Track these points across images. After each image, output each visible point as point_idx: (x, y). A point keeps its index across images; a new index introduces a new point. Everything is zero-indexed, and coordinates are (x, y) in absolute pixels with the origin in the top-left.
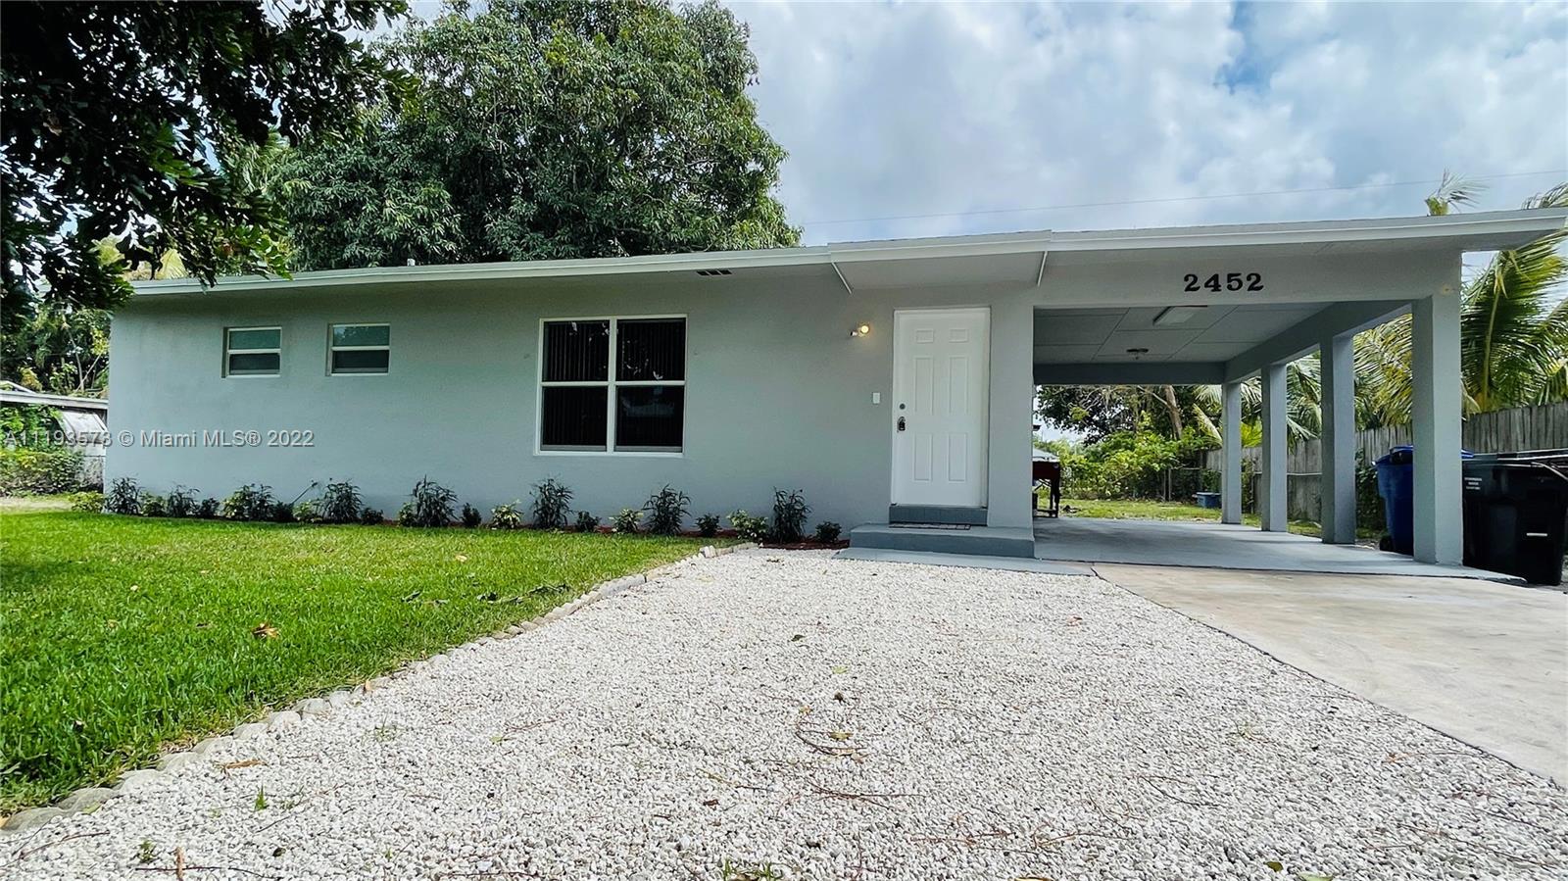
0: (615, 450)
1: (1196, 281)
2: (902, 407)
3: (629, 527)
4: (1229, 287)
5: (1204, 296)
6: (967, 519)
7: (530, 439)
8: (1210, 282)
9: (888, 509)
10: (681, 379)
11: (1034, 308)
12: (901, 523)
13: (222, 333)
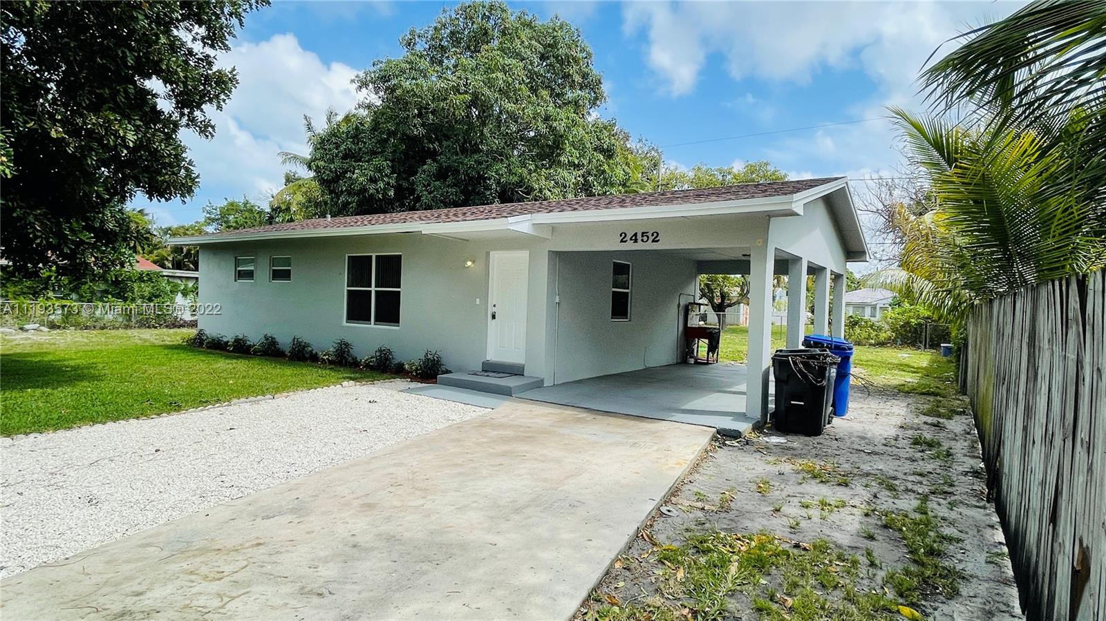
0: (375, 324)
1: (625, 236)
2: (494, 306)
3: (367, 365)
4: (642, 240)
5: (630, 246)
6: (515, 371)
7: (341, 317)
8: (632, 237)
9: (481, 365)
10: (399, 287)
11: (549, 251)
12: (486, 371)
13: (234, 259)
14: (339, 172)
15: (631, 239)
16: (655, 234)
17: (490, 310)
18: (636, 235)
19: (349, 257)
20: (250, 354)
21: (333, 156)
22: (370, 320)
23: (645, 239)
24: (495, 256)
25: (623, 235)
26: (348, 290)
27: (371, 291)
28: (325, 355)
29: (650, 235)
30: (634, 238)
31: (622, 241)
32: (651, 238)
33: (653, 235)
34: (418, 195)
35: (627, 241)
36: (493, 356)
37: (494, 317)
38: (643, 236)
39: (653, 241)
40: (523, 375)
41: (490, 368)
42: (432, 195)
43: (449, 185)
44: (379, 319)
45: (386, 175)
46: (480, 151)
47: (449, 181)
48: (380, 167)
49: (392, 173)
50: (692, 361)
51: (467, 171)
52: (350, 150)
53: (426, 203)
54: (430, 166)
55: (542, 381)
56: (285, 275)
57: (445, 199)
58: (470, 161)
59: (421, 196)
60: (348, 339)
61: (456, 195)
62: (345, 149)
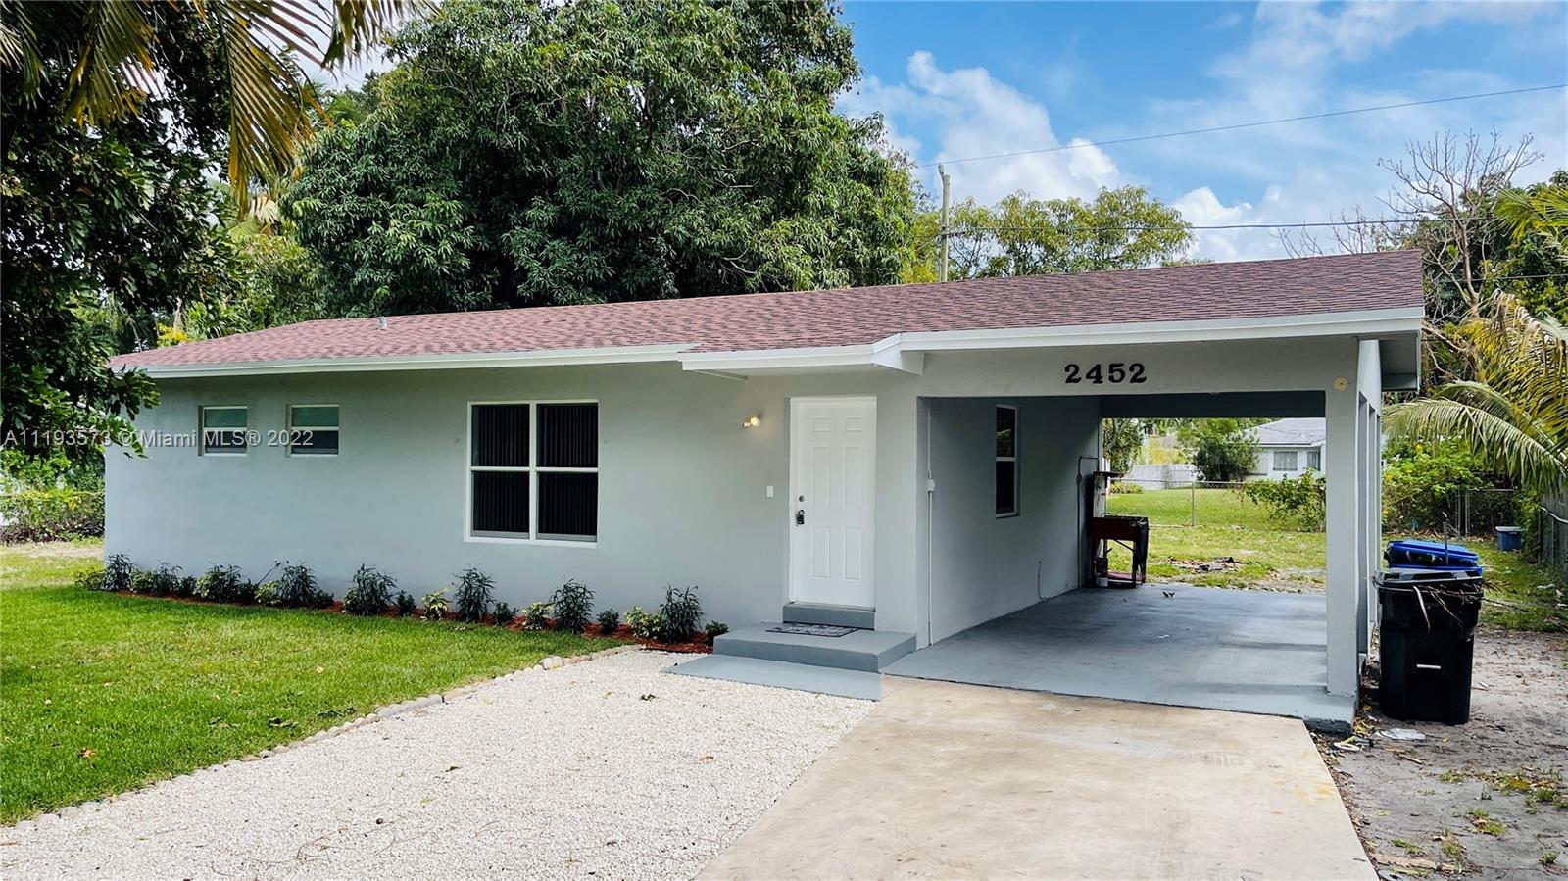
0: (536, 538)
1: (1077, 370)
2: (801, 499)
3: (538, 620)
4: (1112, 379)
5: (1086, 388)
6: (857, 622)
7: (461, 525)
8: (1091, 372)
9: (782, 609)
10: (596, 466)
11: (920, 398)
12: (793, 624)
13: (197, 411)
14: (354, 219)
15: (1088, 377)
16: (1137, 369)
17: (794, 507)
18: (1097, 368)
19: (473, 406)
20: (256, 602)
21: (338, 189)
22: (527, 530)
23: (1117, 376)
24: (800, 405)
25: (1072, 369)
26: (475, 473)
27: (526, 475)
28: (434, 602)
29: (1126, 368)
30: (1094, 374)
31: (1069, 380)
32: (1129, 375)
33: (1132, 369)
34: (521, 267)
35: (1080, 379)
36: (801, 592)
37: (800, 519)
38: (1112, 371)
39: (1134, 380)
40: (873, 630)
41: (799, 618)
42: (552, 268)
43: (583, 248)
44: (550, 525)
45: (456, 229)
46: (643, 181)
47: (583, 239)
48: (443, 213)
49: (465, 224)
50: (1105, 582)
51: (621, 221)
52: (374, 177)
53: (539, 283)
54: (541, 211)
55: (914, 639)
56: (327, 442)
57: (576, 275)
58: (629, 202)
59: (529, 270)
60: (483, 570)
61: (599, 268)
62: (365, 176)
